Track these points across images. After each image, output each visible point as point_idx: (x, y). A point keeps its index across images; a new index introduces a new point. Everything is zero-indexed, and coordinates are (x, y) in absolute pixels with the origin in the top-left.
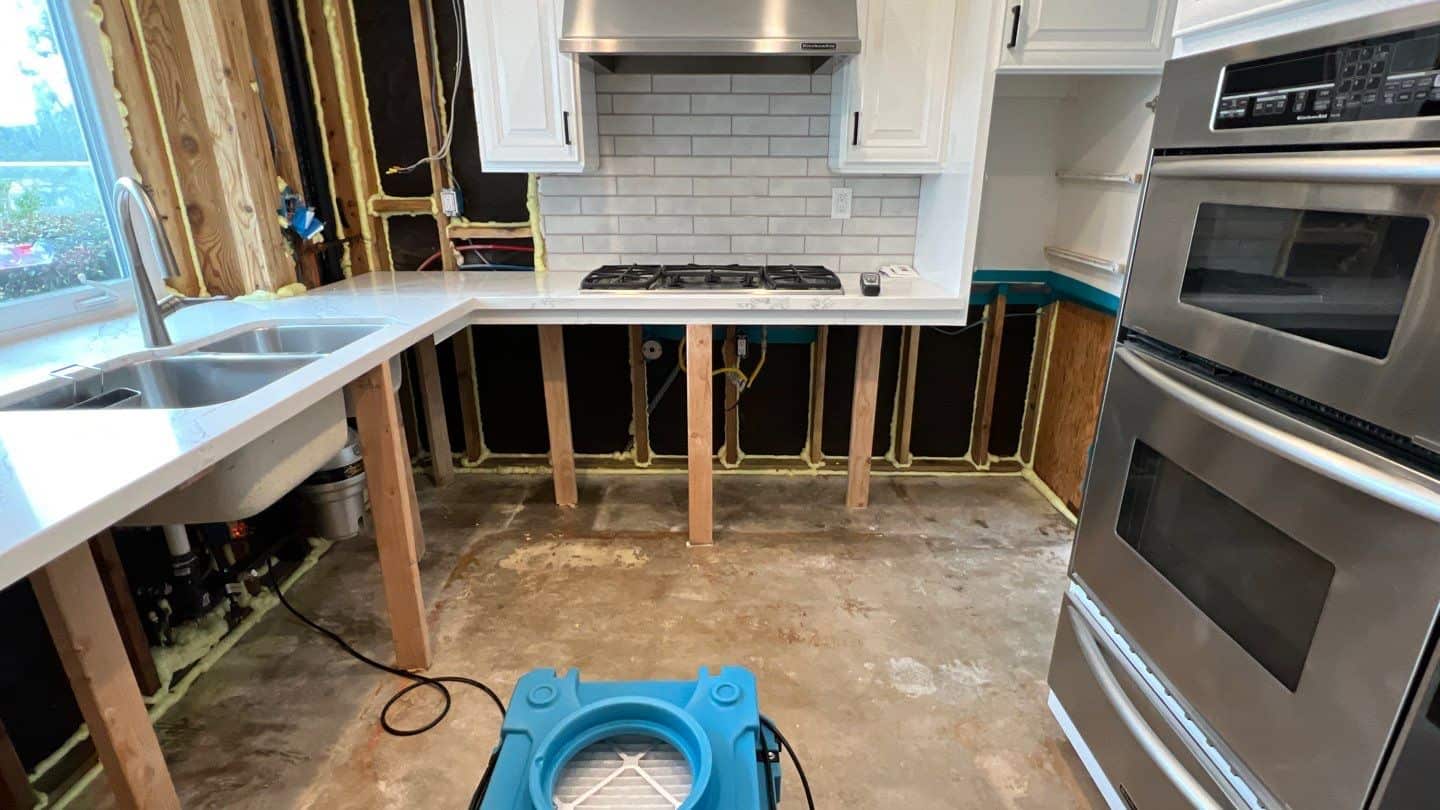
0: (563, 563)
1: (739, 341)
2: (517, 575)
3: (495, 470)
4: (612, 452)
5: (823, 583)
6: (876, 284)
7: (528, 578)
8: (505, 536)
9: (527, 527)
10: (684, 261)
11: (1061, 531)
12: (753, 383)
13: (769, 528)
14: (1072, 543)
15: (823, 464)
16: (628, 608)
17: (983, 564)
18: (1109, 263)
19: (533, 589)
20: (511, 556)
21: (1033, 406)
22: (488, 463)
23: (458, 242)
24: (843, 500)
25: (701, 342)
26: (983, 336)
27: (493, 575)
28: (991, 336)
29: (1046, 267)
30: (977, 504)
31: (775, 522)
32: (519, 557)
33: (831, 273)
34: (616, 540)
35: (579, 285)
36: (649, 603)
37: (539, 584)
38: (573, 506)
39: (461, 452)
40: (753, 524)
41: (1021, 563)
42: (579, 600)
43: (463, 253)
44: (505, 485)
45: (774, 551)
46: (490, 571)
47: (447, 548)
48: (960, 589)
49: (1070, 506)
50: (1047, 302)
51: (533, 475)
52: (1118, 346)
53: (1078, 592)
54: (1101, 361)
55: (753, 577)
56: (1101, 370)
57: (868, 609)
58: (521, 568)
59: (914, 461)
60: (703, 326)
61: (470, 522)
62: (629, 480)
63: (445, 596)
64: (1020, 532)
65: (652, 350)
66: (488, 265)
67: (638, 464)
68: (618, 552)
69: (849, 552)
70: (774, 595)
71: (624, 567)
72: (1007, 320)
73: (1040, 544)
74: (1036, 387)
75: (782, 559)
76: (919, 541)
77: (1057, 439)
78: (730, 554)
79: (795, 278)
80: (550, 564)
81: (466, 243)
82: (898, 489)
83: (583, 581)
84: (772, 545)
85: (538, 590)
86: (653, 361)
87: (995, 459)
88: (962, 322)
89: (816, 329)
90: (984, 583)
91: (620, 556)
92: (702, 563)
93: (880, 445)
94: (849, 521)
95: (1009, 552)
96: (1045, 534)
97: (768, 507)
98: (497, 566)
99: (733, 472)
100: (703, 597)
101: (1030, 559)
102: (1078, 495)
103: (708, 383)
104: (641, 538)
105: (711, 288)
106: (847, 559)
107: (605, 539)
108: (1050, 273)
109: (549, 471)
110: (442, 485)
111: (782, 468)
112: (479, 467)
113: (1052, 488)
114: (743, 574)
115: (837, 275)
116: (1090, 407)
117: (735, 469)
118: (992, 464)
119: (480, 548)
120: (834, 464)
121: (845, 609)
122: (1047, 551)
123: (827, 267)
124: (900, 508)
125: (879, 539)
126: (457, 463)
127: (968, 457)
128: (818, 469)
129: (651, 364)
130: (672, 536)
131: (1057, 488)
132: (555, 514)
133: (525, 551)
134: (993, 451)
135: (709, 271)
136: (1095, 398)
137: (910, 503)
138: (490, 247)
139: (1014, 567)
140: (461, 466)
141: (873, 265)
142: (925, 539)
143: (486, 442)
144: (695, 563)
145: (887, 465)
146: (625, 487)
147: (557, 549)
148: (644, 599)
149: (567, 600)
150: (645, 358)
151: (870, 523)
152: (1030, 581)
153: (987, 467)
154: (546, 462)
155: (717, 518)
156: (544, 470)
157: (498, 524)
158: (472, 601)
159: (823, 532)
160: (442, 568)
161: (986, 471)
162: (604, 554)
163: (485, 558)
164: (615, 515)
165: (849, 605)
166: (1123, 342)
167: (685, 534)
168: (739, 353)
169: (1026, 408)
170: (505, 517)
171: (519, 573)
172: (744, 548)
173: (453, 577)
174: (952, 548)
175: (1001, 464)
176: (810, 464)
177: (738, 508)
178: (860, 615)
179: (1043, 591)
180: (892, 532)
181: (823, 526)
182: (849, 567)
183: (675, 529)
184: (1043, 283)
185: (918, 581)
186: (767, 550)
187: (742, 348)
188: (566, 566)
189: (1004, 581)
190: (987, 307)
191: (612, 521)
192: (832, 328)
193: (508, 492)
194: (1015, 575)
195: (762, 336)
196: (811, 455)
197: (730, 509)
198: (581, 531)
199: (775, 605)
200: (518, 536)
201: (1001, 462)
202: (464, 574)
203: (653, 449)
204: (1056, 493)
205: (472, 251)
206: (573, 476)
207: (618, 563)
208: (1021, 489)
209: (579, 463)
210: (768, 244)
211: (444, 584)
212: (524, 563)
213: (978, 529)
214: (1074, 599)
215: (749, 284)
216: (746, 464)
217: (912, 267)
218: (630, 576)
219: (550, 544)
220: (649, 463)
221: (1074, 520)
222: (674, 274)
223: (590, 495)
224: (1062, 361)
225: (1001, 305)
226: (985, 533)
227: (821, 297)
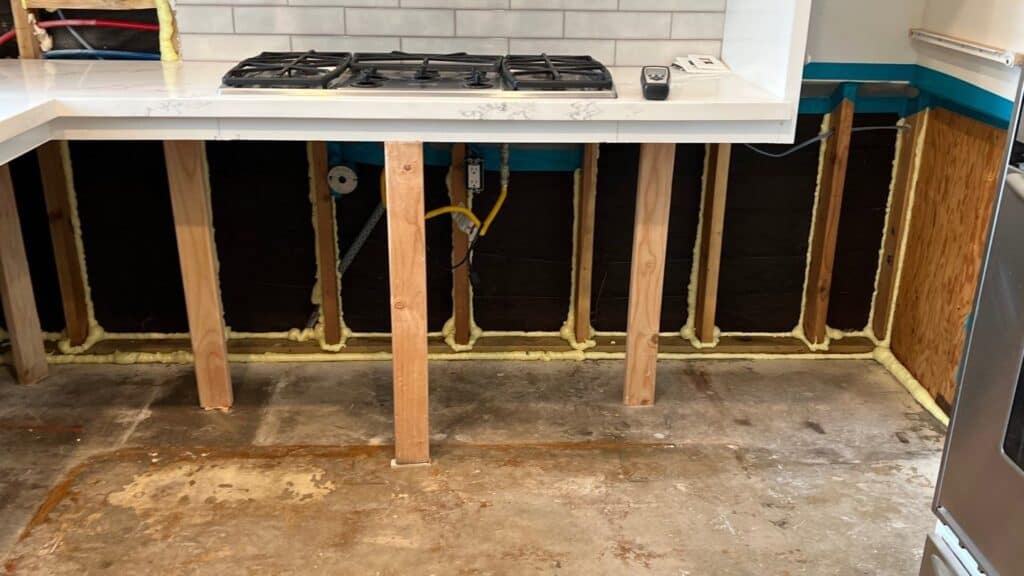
0: (204, 497)
1: (470, 167)
2: (134, 517)
3: (110, 358)
4: (287, 329)
5: (587, 516)
6: (664, 81)
7: (150, 521)
8: (121, 457)
9: (154, 442)
10: (386, 47)
11: (927, 438)
12: (489, 228)
13: (511, 437)
14: (940, 454)
15: (593, 343)
16: (300, 562)
17: (816, 487)
18: (1000, 52)
19: (158, 536)
20: (128, 487)
21: (890, 260)
22: (101, 348)
23: (42, 15)
24: (619, 394)
25: (407, 168)
26: (821, 159)
27: (97, 516)
28: (832, 158)
29: (909, 58)
30: (808, 399)
31: (520, 429)
32: (139, 489)
33: (600, 66)
34: (289, 459)
35: (221, 83)
36: (331, 554)
37: (166, 528)
38: (225, 410)
39: (58, 330)
40: (489, 431)
41: (869, 483)
42: (226, 552)
43: (50, 31)
44: (124, 381)
45: (518, 472)
46: (93, 511)
47: (30, 477)
48: (782, 524)
49: (940, 401)
50: (912, 110)
51: (168, 364)
52: (1010, 171)
53: (945, 536)
54: (986, 195)
55: (486, 511)
56: (986, 208)
57: (650, 556)
58: (142, 504)
59: (720, 338)
60: (409, 145)
61: (69, 435)
62: (311, 370)
63: (21, 550)
64: (871, 438)
65: (342, 180)
66: (90, 51)
67: (326, 347)
68: (287, 478)
69: (626, 473)
70: (515, 537)
71: (296, 500)
72: (854, 135)
73: (897, 456)
74: (895, 232)
75: (530, 483)
76: (727, 454)
77: (924, 306)
78: (456, 478)
79: (548, 73)
80: (185, 499)
81: (54, 16)
82: (698, 379)
83: (234, 522)
84: (514, 463)
85: (165, 537)
86: (345, 197)
87: (837, 334)
88: (788, 138)
89: (581, 148)
90: (816, 513)
91: (291, 484)
92: (412, 489)
93: (673, 314)
94: (626, 425)
95: (854, 467)
96: (905, 441)
97: (511, 406)
98: (105, 503)
99: (464, 356)
100: (412, 543)
101: (881, 478)
102: (952, 386)
103: (419, 229)
104: (323, 455)
105: (423, 87)
106: (621, 481)
107: (271, 458)
108: (916, 66)
109: (189, 358)
110: (26, 382)
111: (536, 350)
112: (85, 353)
113: (915, 376)
114: (471, 506)
115: (609, 69)
116: (968, 260)
117: (467, 351)
118: (833, 341)
119: (79, 475)
120: (609, 343)
121: (616, 556)
122: (906, 465)
123: (596, 58)
124: (700, 406)
125: (669, 451)
126: (52, 347)
127: (798, 332)
128: (585, 351)
129: (343, 201)
130: (371, 452)
131: (923, 375)
132: (199, 422)
133: (148, 479)
134: (833, 322)
135: (421, 62)
136: (976, 248)
137: (715, 399)
138: (92, 23)
139: (859, 490)
140: (59, 352)
141: (662, 54)
142: (735, 452)
143: (97, 316)
144: (403, 493)
145: (683, 344)
146: (306, 379)
147: (199, 474)
148: (324, 546)
149: (207, 551)
150: (332, 192)
151: (656, 427)
152: (882, 510)
153: (824, 346)
154: (186, 345)
155: (438, 423)
156: (184, 357)
157: (111, 439)
158: (61, 557)
159: (589, 442)
160: (21, 507)
161: (824, 352)
162: (268, 480)
163: (90, 490)
164: (288, 422)
165: (623, 549)
166: (1017, 166)
167: (390, 449)
168: (470, 185)
169: (880, 261)
170: (122, 428)
171: (137, 512)
172: (475, 467)
173: (35, 522)
174: (772, 464)
175: (845, 341)
176: (574, 344)
177: (470, 407)
178: (638, 565)
179: (899, 525)
180: (689, 441)
181: (590, 433)
182: (625, 491)
183: (375, 441)
184: (906, 82)
185: (723, 511)
186: (509, 469)
187: (475, 178)
188: (210, 500)
189: (844, 511)
190: (827, 117)
191: (281, 431)
192: (604, 147)
193: (129, 389)
194: (859, 501)
195: (502, 159)
196: (575, 329)
197: (458, 410)
198: (236, 448)
199: (516, 552)
200: (137, 459)
201: (844, 338)
202: (52, 515)
203: (348, 325)
204: (921, 383)
205: (64, 28)
206: (224, 364)
207: (287, 494)
208: (872, 378)
209: (234, 347)
210: (510, 23)
211: (20, 531)
212: (145, 498)
213: (810, 436)
214: (940, 545)
215: (479, 83)
216: (483, 345)
217: (720, 59)
218: (304, 513)
219: (187, 468)
220: (342, 344)
221: (945, 420)
222: (368, 67)
223: (250, 393)
224: (931, 194)
225: (847, 112)
226: (821, 441)
227: (584, 102)
